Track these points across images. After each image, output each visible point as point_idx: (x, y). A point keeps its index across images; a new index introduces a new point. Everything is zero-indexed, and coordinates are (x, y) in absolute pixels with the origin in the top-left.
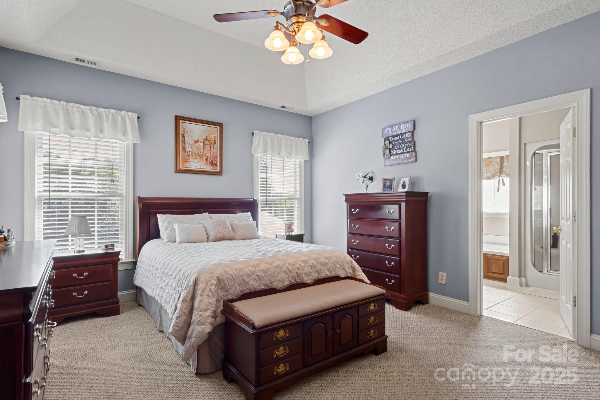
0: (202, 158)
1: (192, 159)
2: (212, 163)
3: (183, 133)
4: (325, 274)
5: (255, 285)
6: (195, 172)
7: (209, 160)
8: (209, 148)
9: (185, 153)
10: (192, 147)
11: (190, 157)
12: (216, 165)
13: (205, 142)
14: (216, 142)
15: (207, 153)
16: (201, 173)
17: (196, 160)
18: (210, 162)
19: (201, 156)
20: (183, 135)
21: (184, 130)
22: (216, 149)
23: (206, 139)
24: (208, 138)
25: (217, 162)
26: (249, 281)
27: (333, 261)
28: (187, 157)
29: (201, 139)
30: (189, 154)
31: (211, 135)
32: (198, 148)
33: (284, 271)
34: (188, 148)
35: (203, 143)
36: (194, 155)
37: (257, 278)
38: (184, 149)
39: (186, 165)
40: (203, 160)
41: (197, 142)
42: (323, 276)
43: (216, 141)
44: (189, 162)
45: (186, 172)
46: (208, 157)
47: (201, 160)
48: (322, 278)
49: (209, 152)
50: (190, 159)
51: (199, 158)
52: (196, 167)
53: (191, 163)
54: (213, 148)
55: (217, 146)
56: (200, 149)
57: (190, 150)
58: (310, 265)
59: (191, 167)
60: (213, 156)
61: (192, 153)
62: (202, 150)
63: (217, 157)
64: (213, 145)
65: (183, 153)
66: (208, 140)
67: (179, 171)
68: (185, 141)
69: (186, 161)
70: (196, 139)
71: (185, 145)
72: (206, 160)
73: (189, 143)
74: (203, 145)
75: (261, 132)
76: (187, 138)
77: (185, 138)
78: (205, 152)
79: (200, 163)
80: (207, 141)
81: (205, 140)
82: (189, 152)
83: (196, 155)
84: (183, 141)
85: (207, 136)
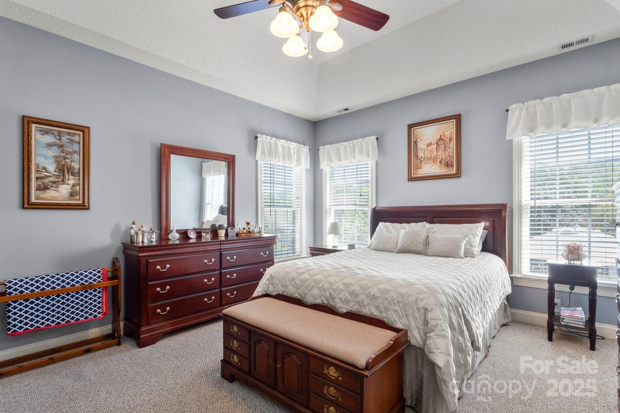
0: (435, 162)
1: (425, 164)
2: (448, 164)
3: (415, 140)
4: (370, 311)
5: (292, 291)
6: (427, 178)
7: (443, 161)
8: (443, 149)
9: (417, 160)
10: (424, 152)
11: (423, 163)
12: (452, 166)
13: (439, 142)
14: (453, 139)
15: (442, 155)
16: (433, 178)
17: (428, 165)
18: (445, 164)
19: (435, 159)
20: (416, 142)
21: (416, 137)
22: (452, 147)
23: (441, 139)
24: (442, 137)
25: (453, 162)
26: (288, 285)
27: (388, 298)
28: (420, 163)
29: (434, 141)
30: (421, 160)
31: (446, 132)
32: (431, 152)
33: (319, 288)
34: (421, 154)
35: (436, 145)
36: (427, 160)
37: (295, 285)
38: (417, 156)
39: (419, 172)
40: (436, 163)
41: (430, 145)
42: (365, 312)
43: (453, 137)
44: (422, 168)
45: (417, 179)
46: (442, 159)
47: (435, 164)
48: (363, 314)
49: (443, 152)
50: (423, 165)
51: (432, 162)
52: (429, 173)
53: (424, 169)
54: (448, 146)
55: (453, 144)
56: (433, 152)
57: (423, 156)
58: (351, 291)
59: (424, 173)
60: (449, 156)
61: (424, 158)
62: (435, 153)
63: (453, 157)
64: (448, 143)
65: (415, 160)
66: (442, 139)
67: (411, 179)
68: (417, 147)
69: (418, 168)
70: (429, 142)
71: (417, 152)
72: (441, 162)
73: (421, 148)
74: (437, 147)
75: (523, 103)
76: (419, 144)
77: (417, 145)
78: (440, 153)
79: (433, 167)
80: (441, 141)
81: (439, 141)
82: (422, 157)
83: (429, 159)
84: (416, 148)
85: (441, 136)
